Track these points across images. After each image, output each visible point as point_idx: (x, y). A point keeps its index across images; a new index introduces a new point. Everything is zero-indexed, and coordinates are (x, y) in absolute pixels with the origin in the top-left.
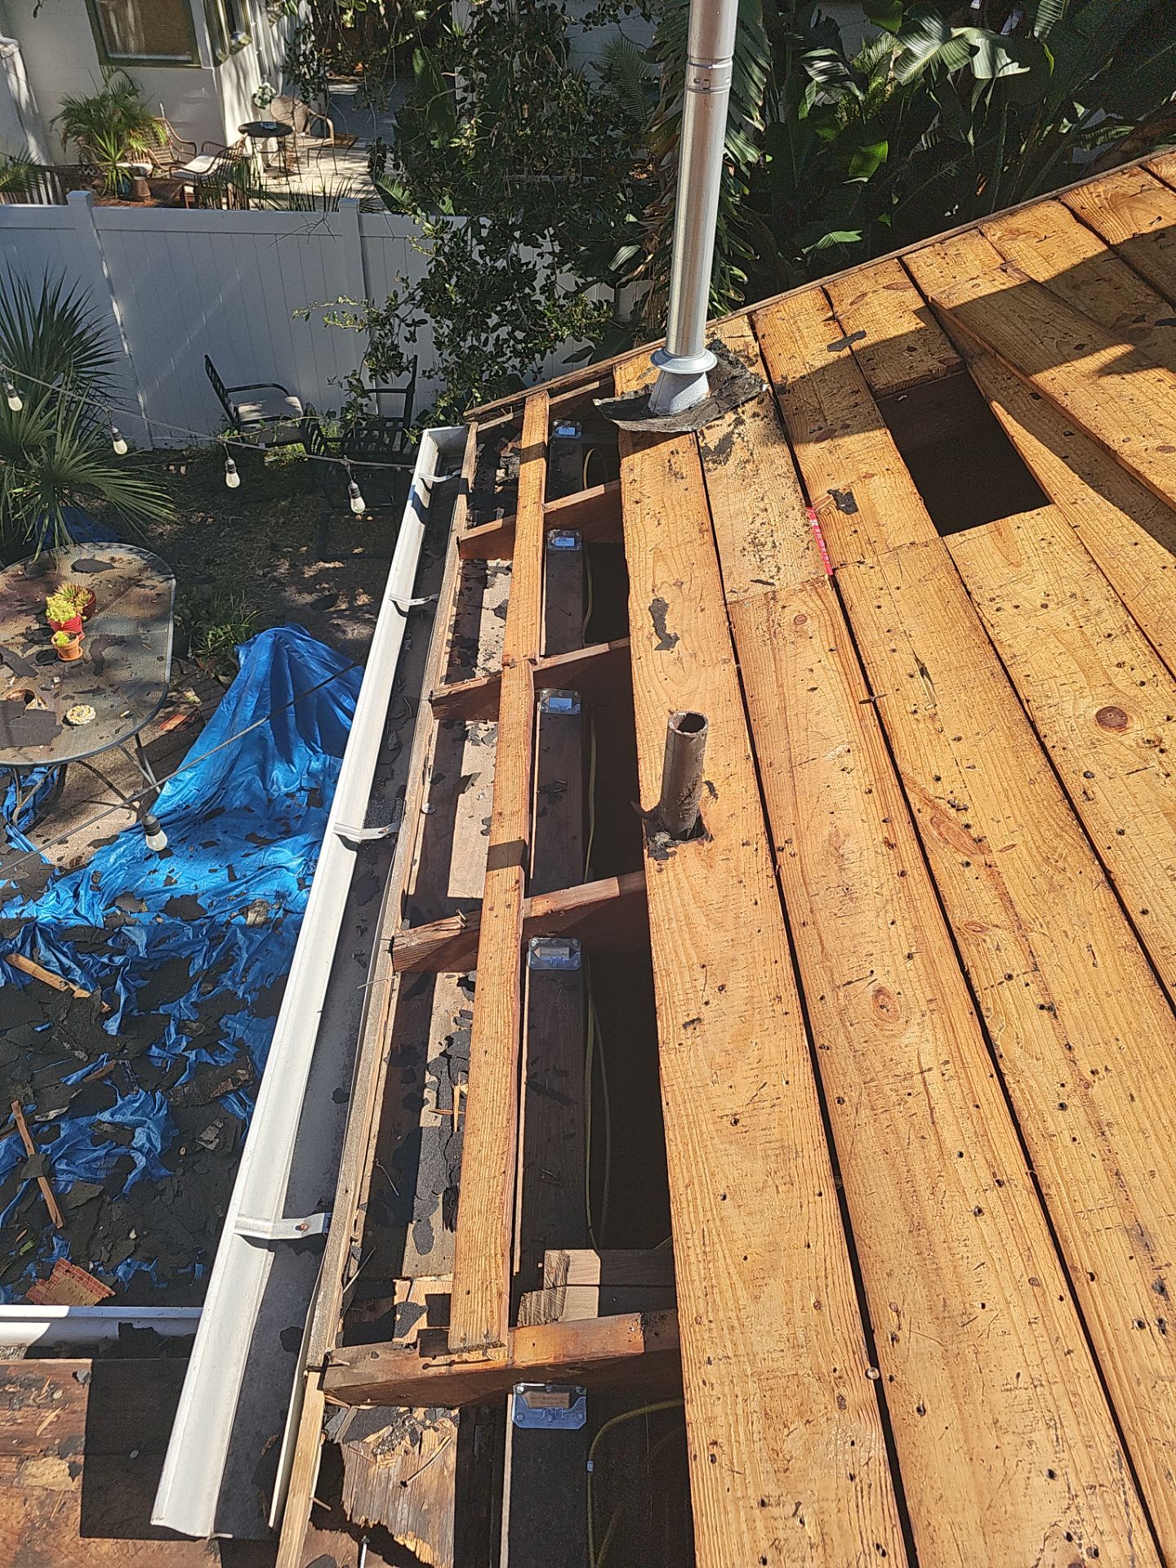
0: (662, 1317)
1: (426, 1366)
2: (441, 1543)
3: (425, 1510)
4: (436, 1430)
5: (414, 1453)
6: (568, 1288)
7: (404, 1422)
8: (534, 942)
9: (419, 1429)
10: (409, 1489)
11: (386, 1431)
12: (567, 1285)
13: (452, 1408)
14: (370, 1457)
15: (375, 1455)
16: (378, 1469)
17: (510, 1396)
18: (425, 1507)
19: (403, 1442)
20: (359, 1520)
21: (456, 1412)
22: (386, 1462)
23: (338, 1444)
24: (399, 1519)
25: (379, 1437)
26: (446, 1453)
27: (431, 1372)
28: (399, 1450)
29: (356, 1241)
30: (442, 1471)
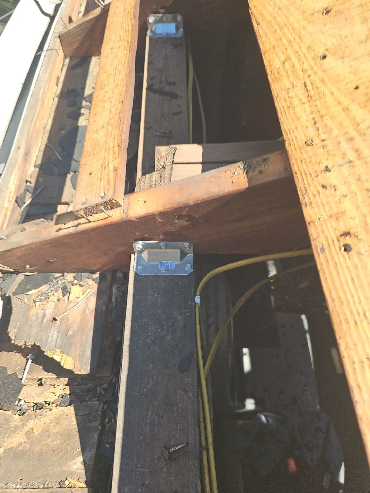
0: (265, 160)
1: (58, 230)
2: (81, 356)
3: (70, 335)
4: (81, 286)
5: (64, 301)
6: (174, 165)
7: (57, 282)
8: (151, 19)
9: (69, 286)
10: (58, 323)
11: (44, 288)
12: (173, 163)
13: (94, 273)
14: (31, 303)
15: (35, 302)
16: (37, 310)
17: (133, 256)
18: (70, 333)
19: (56, 294)
20: (21, 343)
21: (97, 275)
22: (42, 306)
23: (9, 296)
24: (50, 341)
25: (39, 292)
26: (88, 299)
27: (62, 233)
28: (53, 298)
29: (30, 183)
30: (84, 310)
